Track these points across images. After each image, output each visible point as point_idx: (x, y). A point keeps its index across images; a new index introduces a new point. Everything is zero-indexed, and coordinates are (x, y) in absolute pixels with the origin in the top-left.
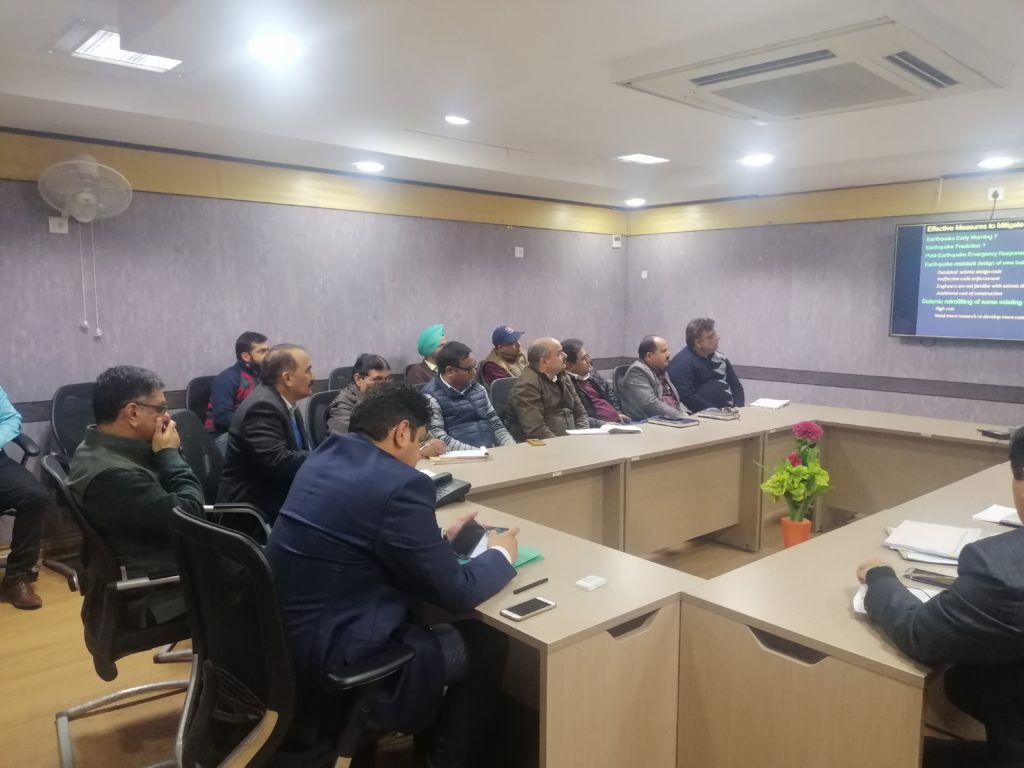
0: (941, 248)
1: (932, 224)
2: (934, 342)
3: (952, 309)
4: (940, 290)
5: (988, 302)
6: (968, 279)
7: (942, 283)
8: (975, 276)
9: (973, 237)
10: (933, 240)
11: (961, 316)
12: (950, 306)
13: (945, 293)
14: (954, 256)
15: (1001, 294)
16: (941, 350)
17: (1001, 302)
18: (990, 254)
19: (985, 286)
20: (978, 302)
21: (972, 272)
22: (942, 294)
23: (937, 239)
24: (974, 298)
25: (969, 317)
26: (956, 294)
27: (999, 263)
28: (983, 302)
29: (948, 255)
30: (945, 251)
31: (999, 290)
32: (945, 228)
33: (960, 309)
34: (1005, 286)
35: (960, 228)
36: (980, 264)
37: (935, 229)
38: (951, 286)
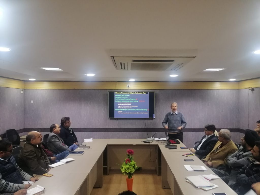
0: (118, 97)
1: (116, 92)
2: (118, 119)
3: (122, 111)
4: (119, 107)
5: (129, 110)
6: (125, 105)
7: (119, 105)
8: (126, 104)
9: (125, 95)
10: (117, 95)
11: (124, 113)
12: (121, 111)
13: (120, 108)
14: (121, 99)
15: (131, 108)
16: (119, 121)
17: (132, 110)
18: (129, 99)
19: (128, 106)
20: (127, 110)
21: (125, 103)
22: (119, 108)
23: (118, 95)
24: (126, 109)
25: (125, 113)
26: (122, 108)
27: (131, 101)
28: (128, 110)
29: (120, 99)
30: (119, 98)
31: (131, 107)
32: (119, 93)
33: (123, 111)
34: (132, 106)
35: (122, 93)
36: (127, 101)
37: (117, 93)
38: (121, 106)
